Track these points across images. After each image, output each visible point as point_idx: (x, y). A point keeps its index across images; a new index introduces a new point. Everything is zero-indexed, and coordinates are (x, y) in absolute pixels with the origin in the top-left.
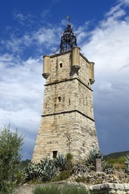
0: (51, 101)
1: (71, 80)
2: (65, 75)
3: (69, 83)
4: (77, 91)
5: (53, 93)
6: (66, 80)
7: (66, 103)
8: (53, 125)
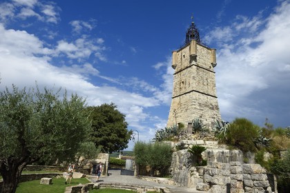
0: (178, 86)
1: (190, 66)
2: (186, 63)
3: (189, 69)
4: (195, 75)
5: (179, 79)
6: (187, 68)
7: (187, 86)
8: (178, 104)
